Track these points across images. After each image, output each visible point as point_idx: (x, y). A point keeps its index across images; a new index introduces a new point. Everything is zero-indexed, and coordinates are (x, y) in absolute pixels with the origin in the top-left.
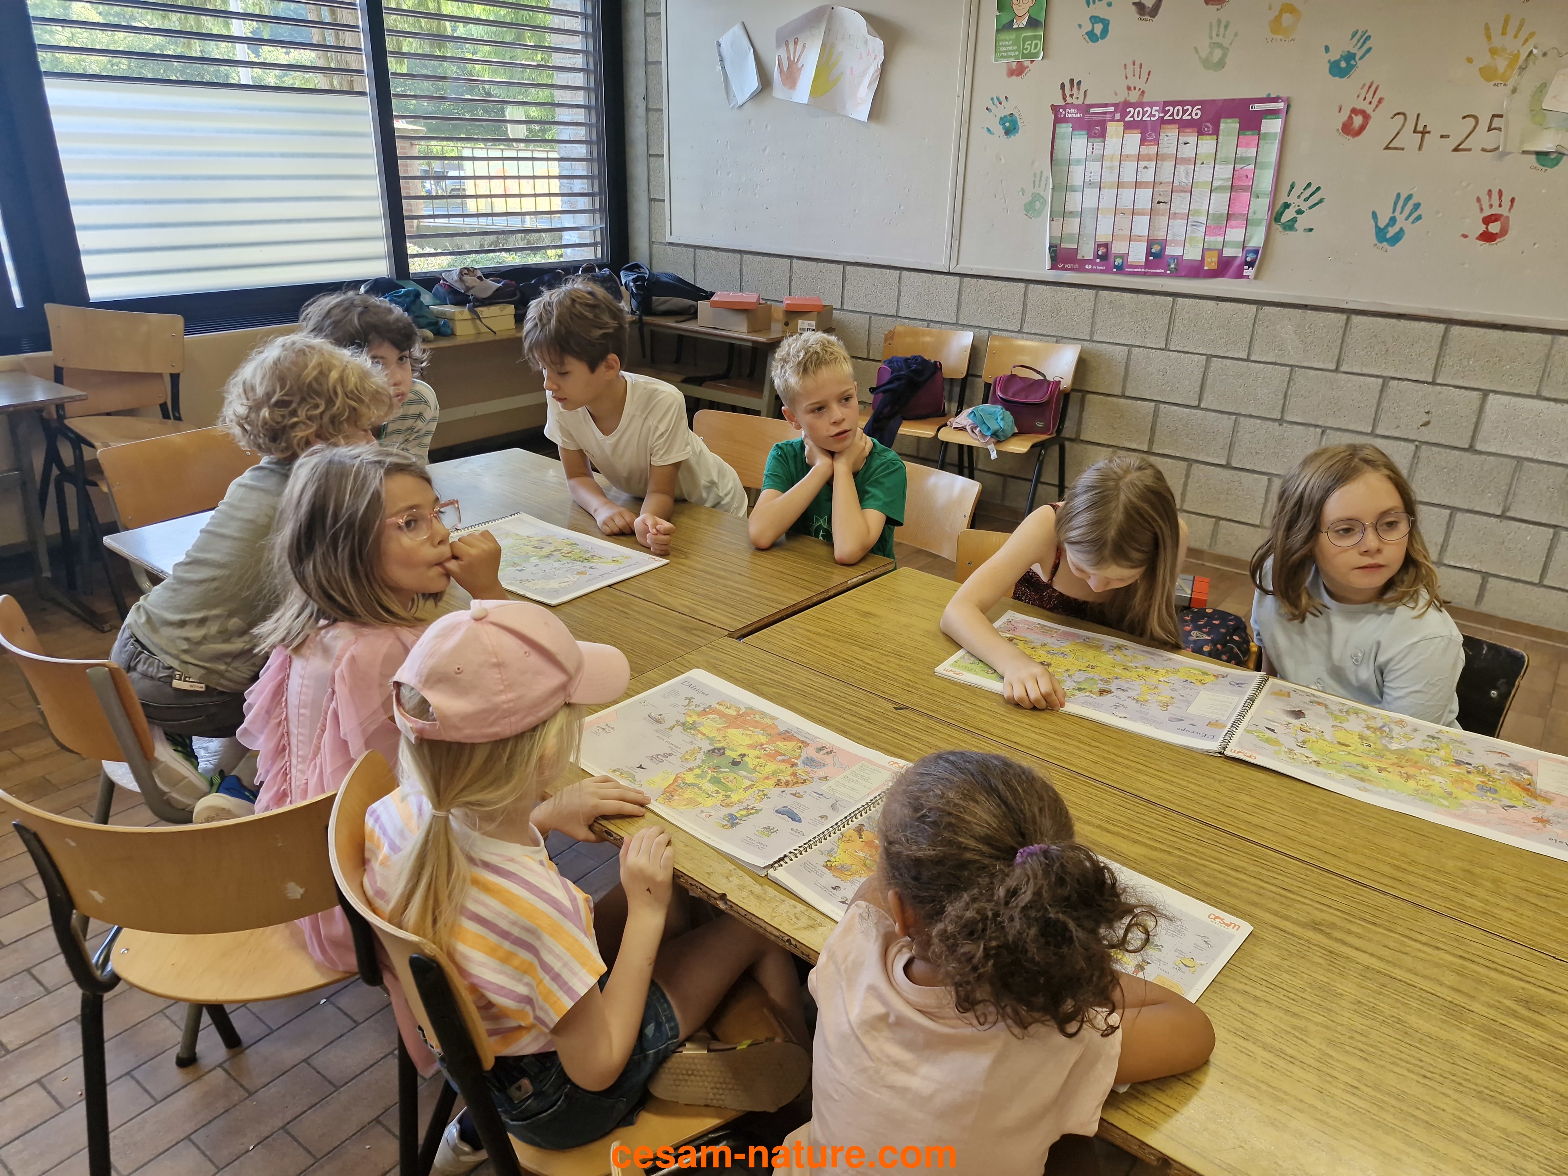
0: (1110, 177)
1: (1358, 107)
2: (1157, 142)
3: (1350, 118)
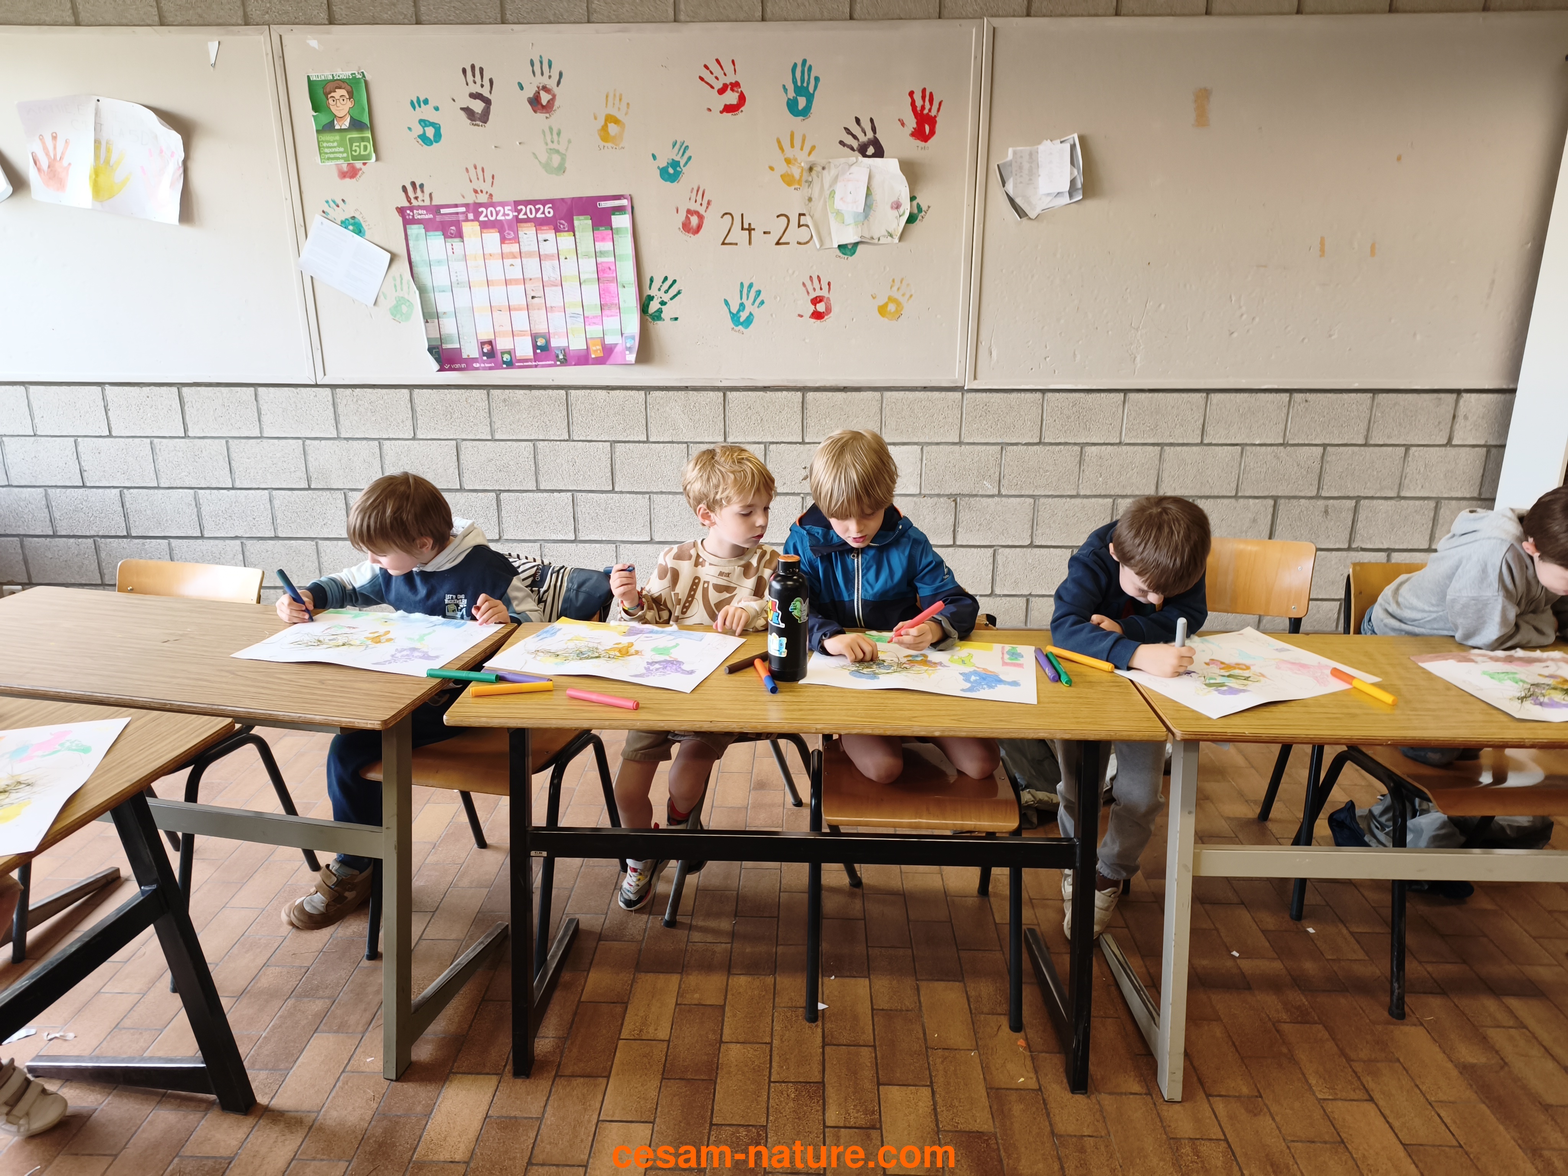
0: (477, 277)
1: (692, 208)
2: (517, 240)
3: (687, 217)
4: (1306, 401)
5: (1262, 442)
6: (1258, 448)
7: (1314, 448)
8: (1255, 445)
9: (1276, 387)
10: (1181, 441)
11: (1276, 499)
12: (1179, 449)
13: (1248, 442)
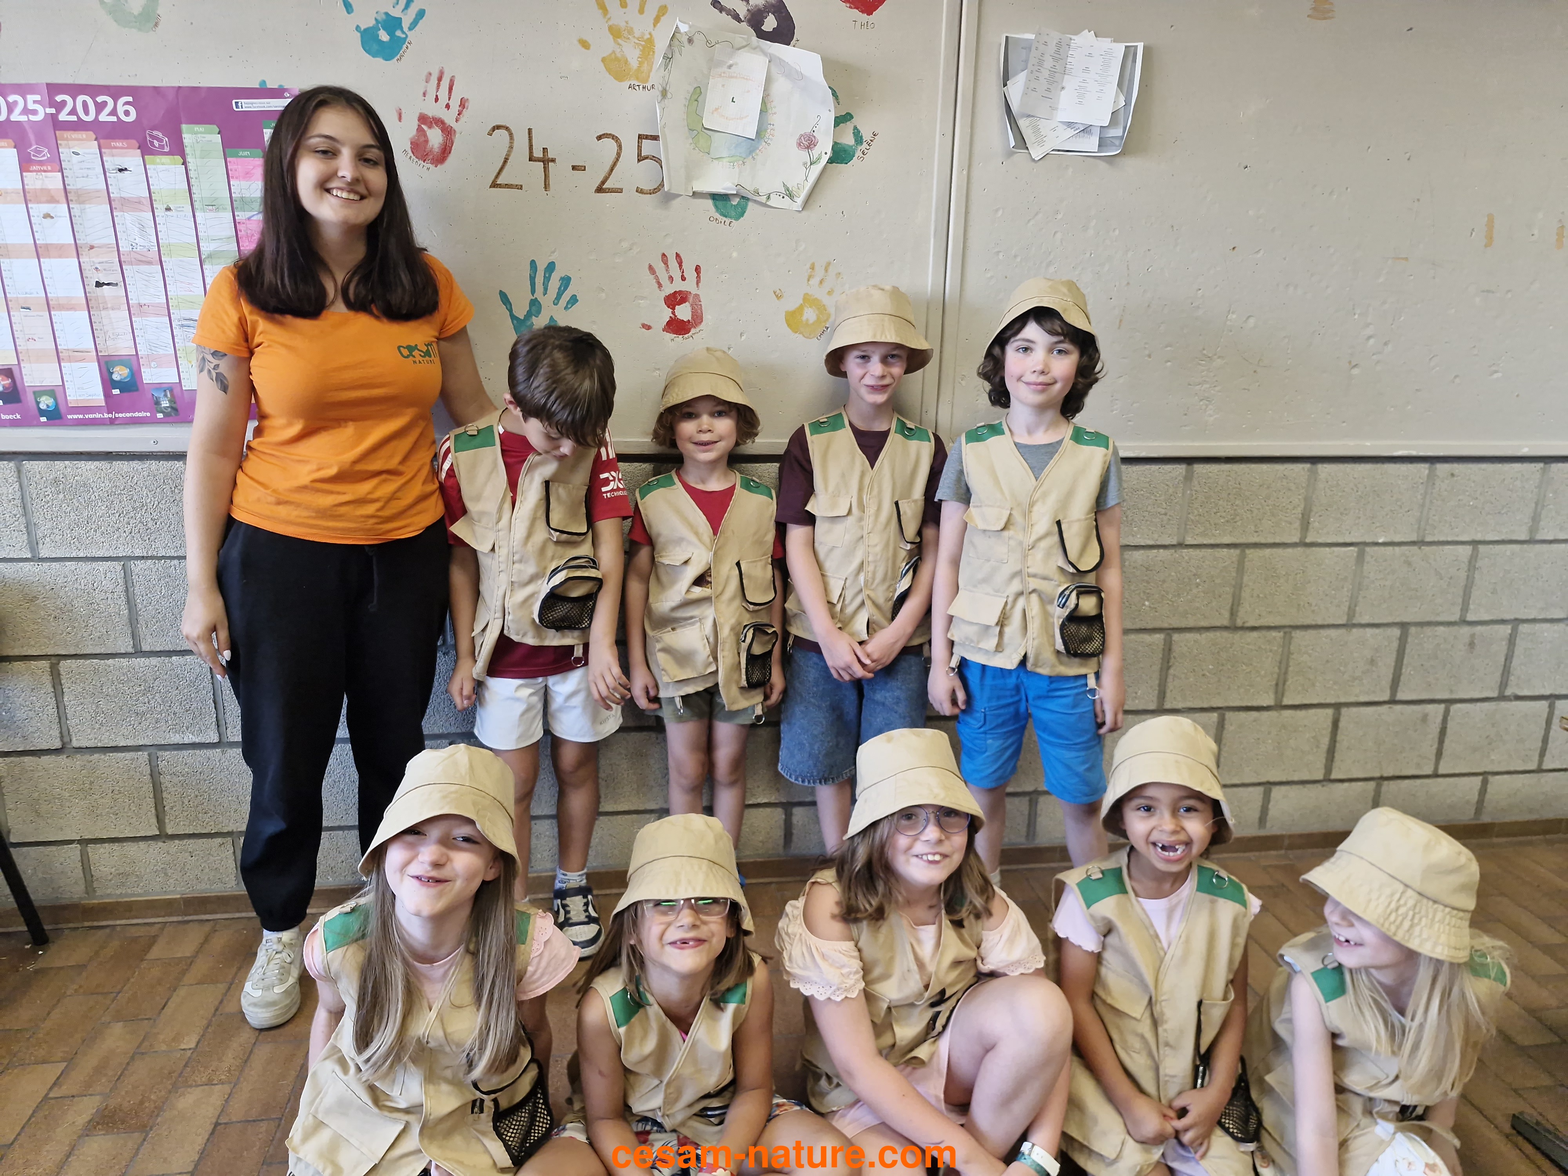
1: (431, 113)
2: (57, 164)
3: (420, 130)
4: (1453, 475)
5: (1388, 540)
6: (1382, 548)
7: (1460, 548)
8: (1377, 544)
9: (1414, 453)
10: (1270, 540)
11: (1404, 626)
12: (1268, 551)
13: (1368, 540)
